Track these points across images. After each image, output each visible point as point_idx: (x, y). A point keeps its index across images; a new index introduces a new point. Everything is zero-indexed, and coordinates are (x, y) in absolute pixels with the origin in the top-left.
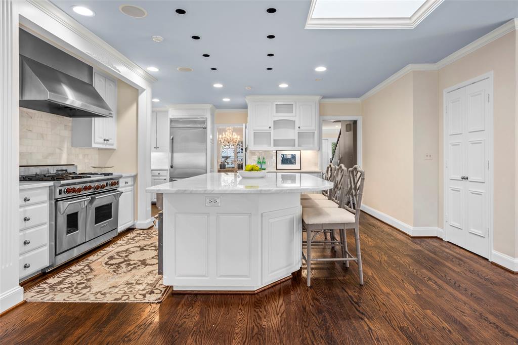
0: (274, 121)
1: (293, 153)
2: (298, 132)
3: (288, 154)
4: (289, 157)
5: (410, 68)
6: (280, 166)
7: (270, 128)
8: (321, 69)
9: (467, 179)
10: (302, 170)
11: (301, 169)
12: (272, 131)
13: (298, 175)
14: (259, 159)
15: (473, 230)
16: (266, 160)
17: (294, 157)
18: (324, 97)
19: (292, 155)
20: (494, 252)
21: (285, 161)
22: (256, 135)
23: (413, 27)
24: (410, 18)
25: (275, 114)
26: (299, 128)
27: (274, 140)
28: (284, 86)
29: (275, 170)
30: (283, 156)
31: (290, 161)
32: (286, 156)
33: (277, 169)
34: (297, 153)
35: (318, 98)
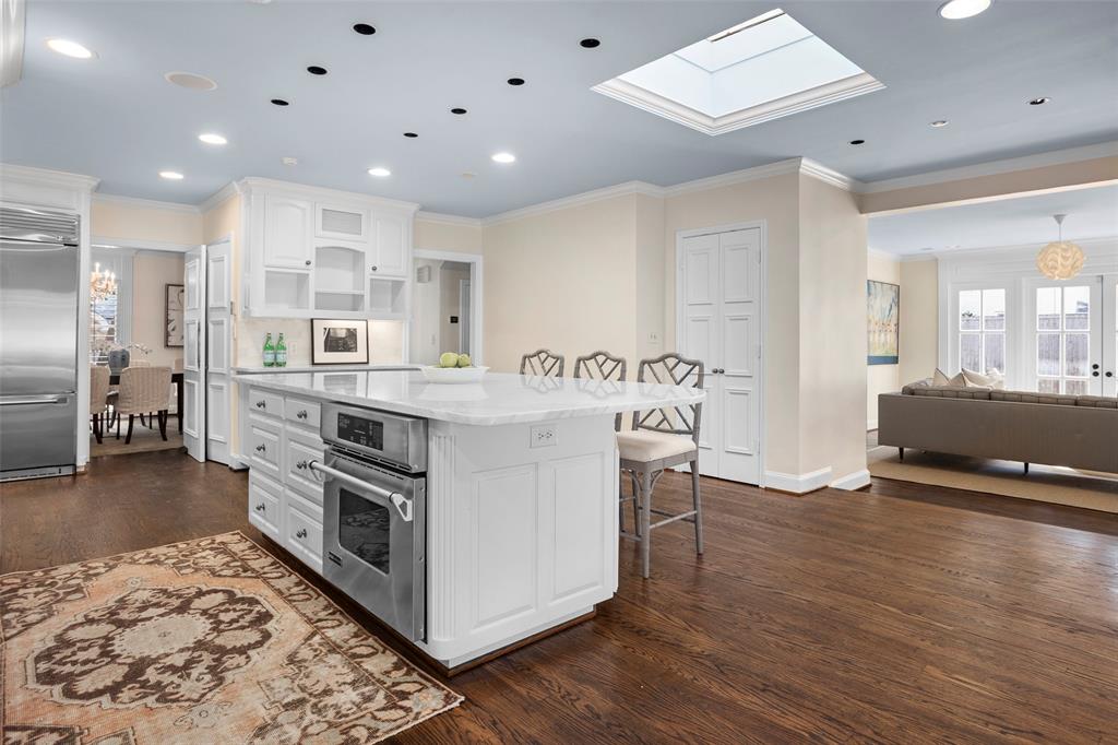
0: (317, 248)
1: (351, 325)
2: (372, 280)
3: (340, 326)
4: (342, 334)
5: (634, 187)
6: (322, 356)
7: (308, 263)
8: (504, 158)
9: (723, 372)
10: (371, 365)
11: (367, 363)
12: (312, 272)
13: (361, 376)
14: (269, 338)
15: (732, 448)
16: (285, 342)
17: (352, 334)
18: (423, 209)
19: (348, 330)
20: (767, 473)
21: (333, 344)
22: (273, 278)
23: (713, 133)
24: (715, 119)
25: (321, 233)
26: (374, 269)
27: (317, 294)
28: (380, 172)
29: (308, 366)
30: (328, 332)
31: (345, 344)
32: (335, 333)
33: (313, 364)
34: (359, 326)
35: (414, 207)
